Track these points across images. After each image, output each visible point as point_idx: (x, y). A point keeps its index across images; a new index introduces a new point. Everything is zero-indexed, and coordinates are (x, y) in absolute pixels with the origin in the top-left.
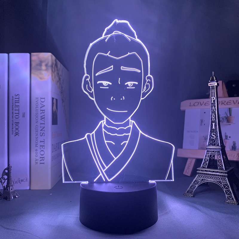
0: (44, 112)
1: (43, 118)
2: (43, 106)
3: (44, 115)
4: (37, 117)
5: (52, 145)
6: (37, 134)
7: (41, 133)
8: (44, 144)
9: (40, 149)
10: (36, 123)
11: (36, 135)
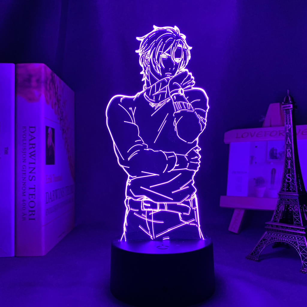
0: (34, 146)
1: (33, 155)
2: (32, 137)
3: (34, 151)
4: (24, 154)
5: (46, 193)
6: (25, 178)
7: (30, 176)
8: (35, 191)
9: (29, 199)
10: (23, 162)
11: (23, 180)
